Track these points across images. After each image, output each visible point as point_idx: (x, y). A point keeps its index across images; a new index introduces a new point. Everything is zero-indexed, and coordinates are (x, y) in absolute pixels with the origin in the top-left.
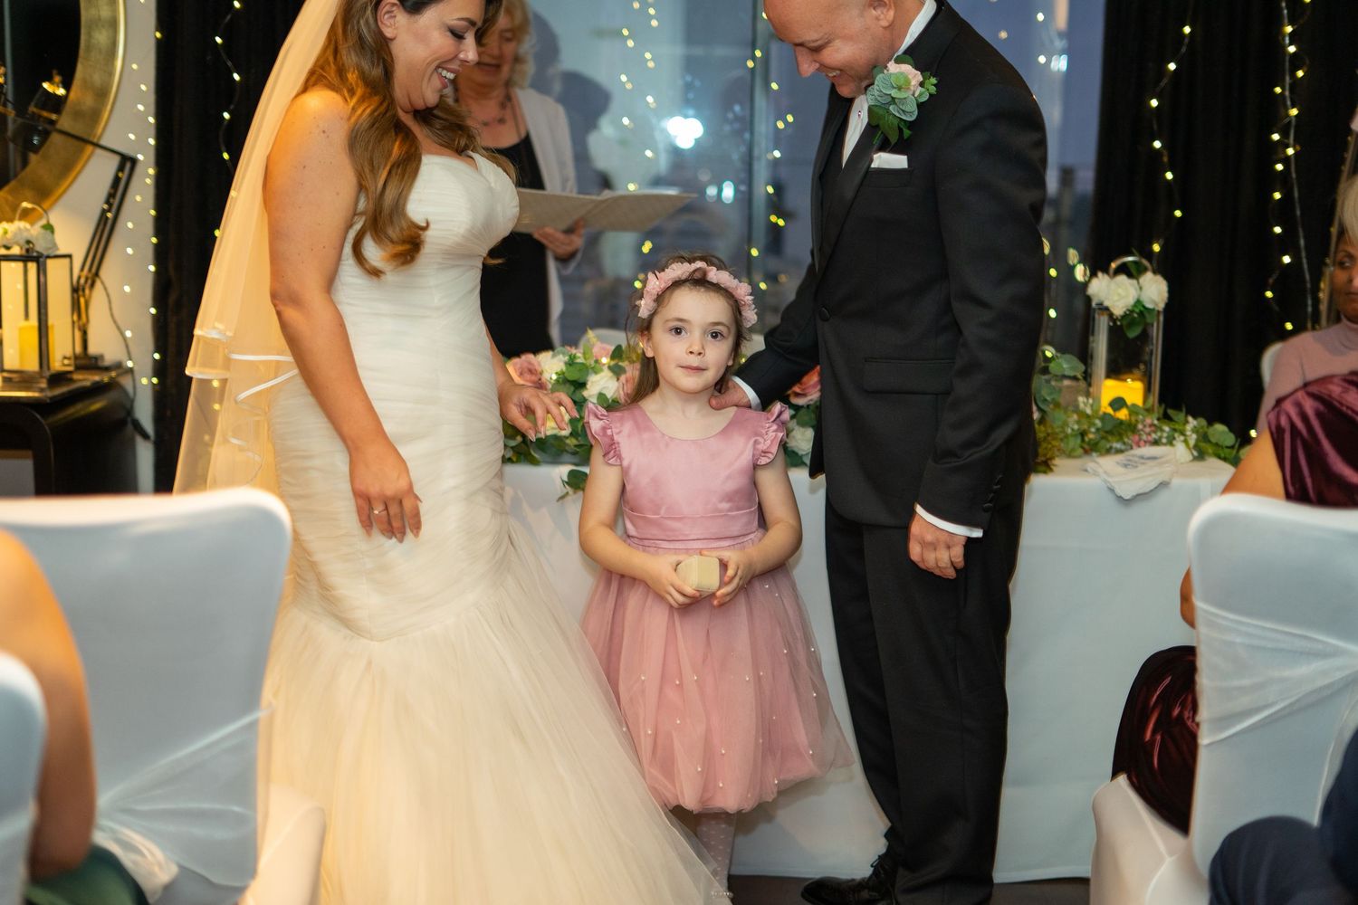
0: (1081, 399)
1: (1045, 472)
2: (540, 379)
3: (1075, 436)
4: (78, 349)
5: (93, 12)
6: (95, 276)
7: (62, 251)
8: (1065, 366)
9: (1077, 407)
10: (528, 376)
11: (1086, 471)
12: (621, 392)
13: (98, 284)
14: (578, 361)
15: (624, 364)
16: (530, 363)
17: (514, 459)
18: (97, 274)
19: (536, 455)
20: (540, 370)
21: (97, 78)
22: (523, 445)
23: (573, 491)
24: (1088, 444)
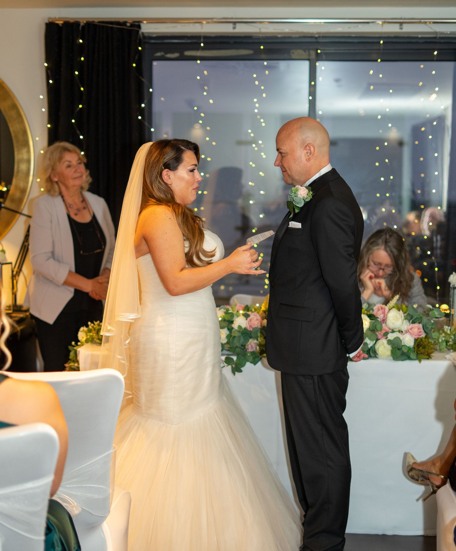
0: (445, 327)
1: (428, 359)
3: (444, 343)
4: (14, 302)
5: (20, 156)
6: (20, 270)
7: (9, 261)
8: (436, 313)
9: (444, 330)
11: (446, 358)
12: (248, 325)
13: (21, 275)
14: (230, 311)
15: (249, 313)
18: (21, 270)
21: (22, 185)
23: (227, 365)
24: (449, 346)
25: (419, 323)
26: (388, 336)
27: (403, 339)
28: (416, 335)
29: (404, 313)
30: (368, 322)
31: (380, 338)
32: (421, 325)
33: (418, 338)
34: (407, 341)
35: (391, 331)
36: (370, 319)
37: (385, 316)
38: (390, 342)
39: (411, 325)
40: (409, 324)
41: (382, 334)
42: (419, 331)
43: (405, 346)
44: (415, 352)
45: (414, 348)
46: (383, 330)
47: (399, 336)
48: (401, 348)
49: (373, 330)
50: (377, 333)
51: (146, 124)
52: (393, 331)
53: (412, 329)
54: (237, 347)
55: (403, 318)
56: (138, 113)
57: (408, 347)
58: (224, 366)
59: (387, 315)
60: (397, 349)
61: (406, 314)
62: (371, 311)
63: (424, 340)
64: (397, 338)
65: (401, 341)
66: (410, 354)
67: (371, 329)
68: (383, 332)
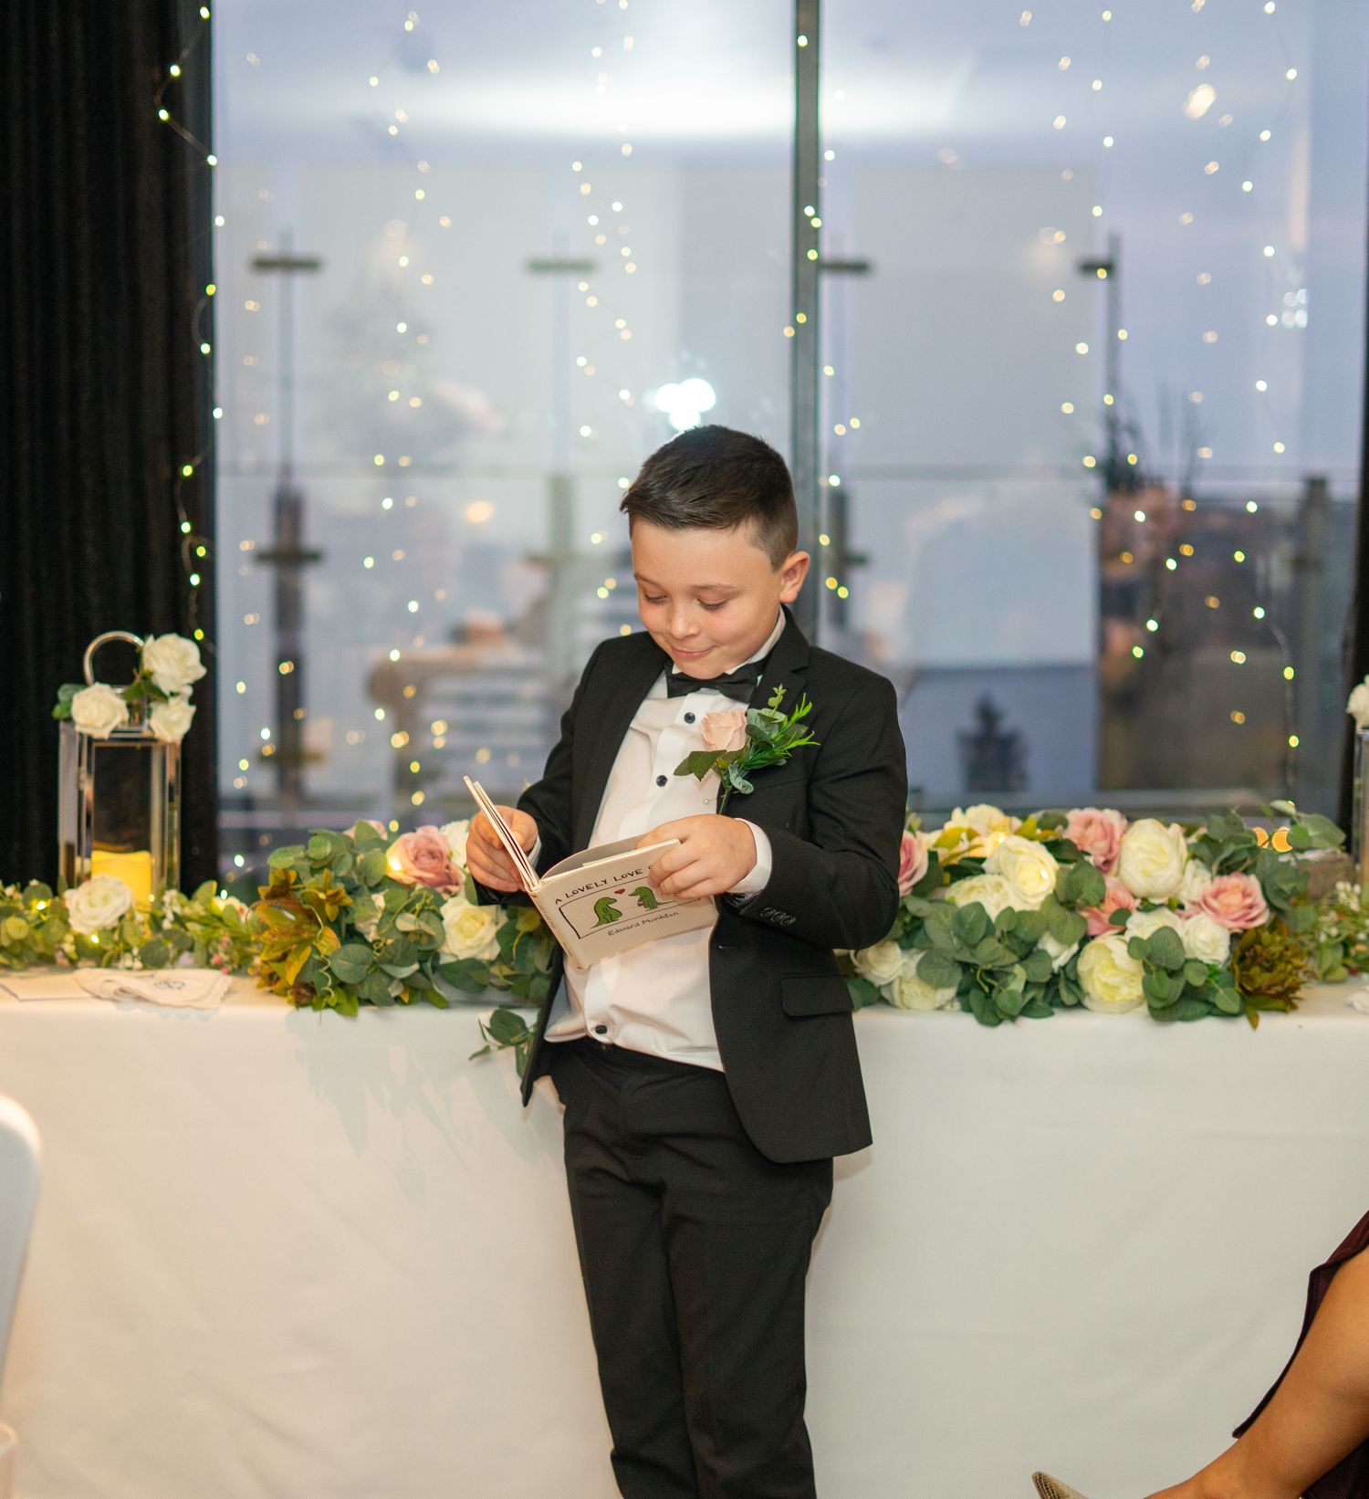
0: (1341, 886)
1: (1284, 1011)
2: (448, 867)
3: (1334, 947)
8: (1311, 833)
9: (1335, 897)
10: (426, 861)
11: (1351, 1006)
16: (431, 841)
17: (406, 999)
19: (441, 993)
20: (446, 851)
22: (420, 976)
23: (499, 1044)
24: (1355, 959)
25: (1246, 872)
26: (1129, 924)
27: (1187, 933)
28: (1235, 920)
29: (1187, 834)
30: (1049, 874)
31: (1093, 932)
32: (1253, 882)
33: (1245, 931)
34: (1203, 942)
35: (1138, 902)
36: (1059, 860)
37: (1115, 847)
38: (1135, 946)
39: (1217, 879)
40: (1205, 875)
41: (1106, 917)
42: (1249, 901)
43: (1197, 960)
44: (1233, 986)
45: (1230, 969)
46: (1106, 899)
47: (1169, 924)
48: (1182, 970)
49: (1067, 900)
50: (1085, 914)
51: (188, 136)
52: (1147, 906)
53: (1222, 897)
54: (537, 973)
55: (1185, 854)
56: (158, 98)
57: (1208, 965)
58: (486, 1050)
59: (1120, 843)
60: (1163, 974)
61: (1193, 839)
62: (1060, 828)
63: (1266, 935)
64: (1166, 933)
65: (1179, 941)
66: (1217, 991)
67: (1062, 899)
68: (1110, 907)
